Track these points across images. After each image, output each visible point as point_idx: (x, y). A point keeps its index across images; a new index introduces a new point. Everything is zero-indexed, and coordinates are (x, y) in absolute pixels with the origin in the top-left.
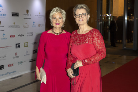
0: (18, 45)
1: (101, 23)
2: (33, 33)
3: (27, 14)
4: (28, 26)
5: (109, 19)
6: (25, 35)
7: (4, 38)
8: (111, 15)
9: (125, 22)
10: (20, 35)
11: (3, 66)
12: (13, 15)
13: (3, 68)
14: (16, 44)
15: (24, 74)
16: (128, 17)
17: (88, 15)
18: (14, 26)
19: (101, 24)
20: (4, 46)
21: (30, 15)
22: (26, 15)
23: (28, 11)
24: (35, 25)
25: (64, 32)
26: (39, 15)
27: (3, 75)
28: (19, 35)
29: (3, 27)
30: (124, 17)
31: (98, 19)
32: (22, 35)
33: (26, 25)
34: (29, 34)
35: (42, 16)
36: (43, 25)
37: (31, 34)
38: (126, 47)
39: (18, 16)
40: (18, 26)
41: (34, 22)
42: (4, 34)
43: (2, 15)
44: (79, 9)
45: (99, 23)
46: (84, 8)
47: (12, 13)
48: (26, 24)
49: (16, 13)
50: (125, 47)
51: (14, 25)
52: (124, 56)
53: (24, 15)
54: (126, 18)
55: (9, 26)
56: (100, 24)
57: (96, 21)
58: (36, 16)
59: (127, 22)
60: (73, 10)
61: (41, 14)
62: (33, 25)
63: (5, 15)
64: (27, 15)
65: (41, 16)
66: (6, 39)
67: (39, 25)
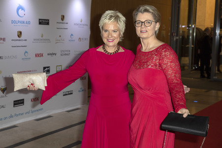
0: (47, 69)
1: (178, 38)
2: (70, 51)
3: (62, 21)
4: (63, 40)
5: (191, 32)
6: (59, 54)
7: (26, 57)
8: (193, 26)
9: (216, 37)
10: (51, 54)
11: (23, 100)
12: (40, 23)
13: (23, 103)
14: (44, 68)
15: (55, 114)
16: (220, 31)
17: (156, 23)
18: (42, 40)
19: (177, 40)
20: (25, 71)
21: (67, 23)
22: (60, 23)
23: (64, 16)
24: (73, 39)
25: (121, 50)
26: (80, 23)
27: (22, 114)
28: (48, 54)
29: (26, 40)
30: (214, 29)
31: (173, 31)
32: (53, 54)
33: (59, 38)
34: (64, 53)
35: (85, 25)
36: (86, 39)
37: (66, 53)
38: (216, 78)
39: (48, 24)
40: (48, 40)
41: (72, 35)
42: (26, 52)
43: (24, 22)
44: (141, 12)
45: (173, 38)
46: (150, 12)
47: (40, 20)
48: (60, 36)
49: (46, 20)
50: (214, 77)
51: (41, 38)
52: (213, 91)
53: (57, 23)
54: (218, 32)
55: (35, 40)
56: (175, 39)
57: (169, 34)
58: (75, 24)
59: (219, 37)
60: (133, 14)
61: (83, 23)
62: (71, 39)
63: (29, 23)
64: (63, 23)
65: (83, 25)
66: (30, 58)
67: (80, 39)
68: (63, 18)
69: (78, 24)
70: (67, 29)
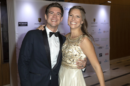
2: (99, 39)
4: (95, 33)
21: (97, 23)
22: (93, 23)
24: (100, 32)
26: (104, 22)
36: (108, 31)
37: (97, 40)
41: (100, 29)
48: (93, 31)
53: (92, 23)
58: (101, 23)
61: (106, 22)
62: (99, 32)
64: (94, 23)
67: (104, 31)
68: (95, 20)
69: (103, 23)
70: (97, 26)
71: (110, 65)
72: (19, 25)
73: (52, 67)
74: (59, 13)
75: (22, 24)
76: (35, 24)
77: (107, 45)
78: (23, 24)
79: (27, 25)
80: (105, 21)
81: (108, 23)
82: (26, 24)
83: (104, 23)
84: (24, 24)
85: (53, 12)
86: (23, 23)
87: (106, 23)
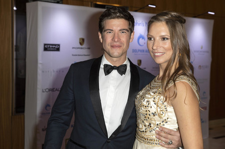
36: (206, 67)
43: (144, 51)
67: (200, 66)
71: (210, 129)
72: (46, 49)
73: (109, 136)
74: (124, 30)
75: (50, 47)
76: (73, 48)
77: (204, 93)
78: (52, 48)
79: (58, 50)
80: (202, 48)
81: (208, 52)
82: (56, 48)
83: (201, 52)
84: (54, 48)
85: (112, 30)
86: (52, 45)
87: (204, 52)
